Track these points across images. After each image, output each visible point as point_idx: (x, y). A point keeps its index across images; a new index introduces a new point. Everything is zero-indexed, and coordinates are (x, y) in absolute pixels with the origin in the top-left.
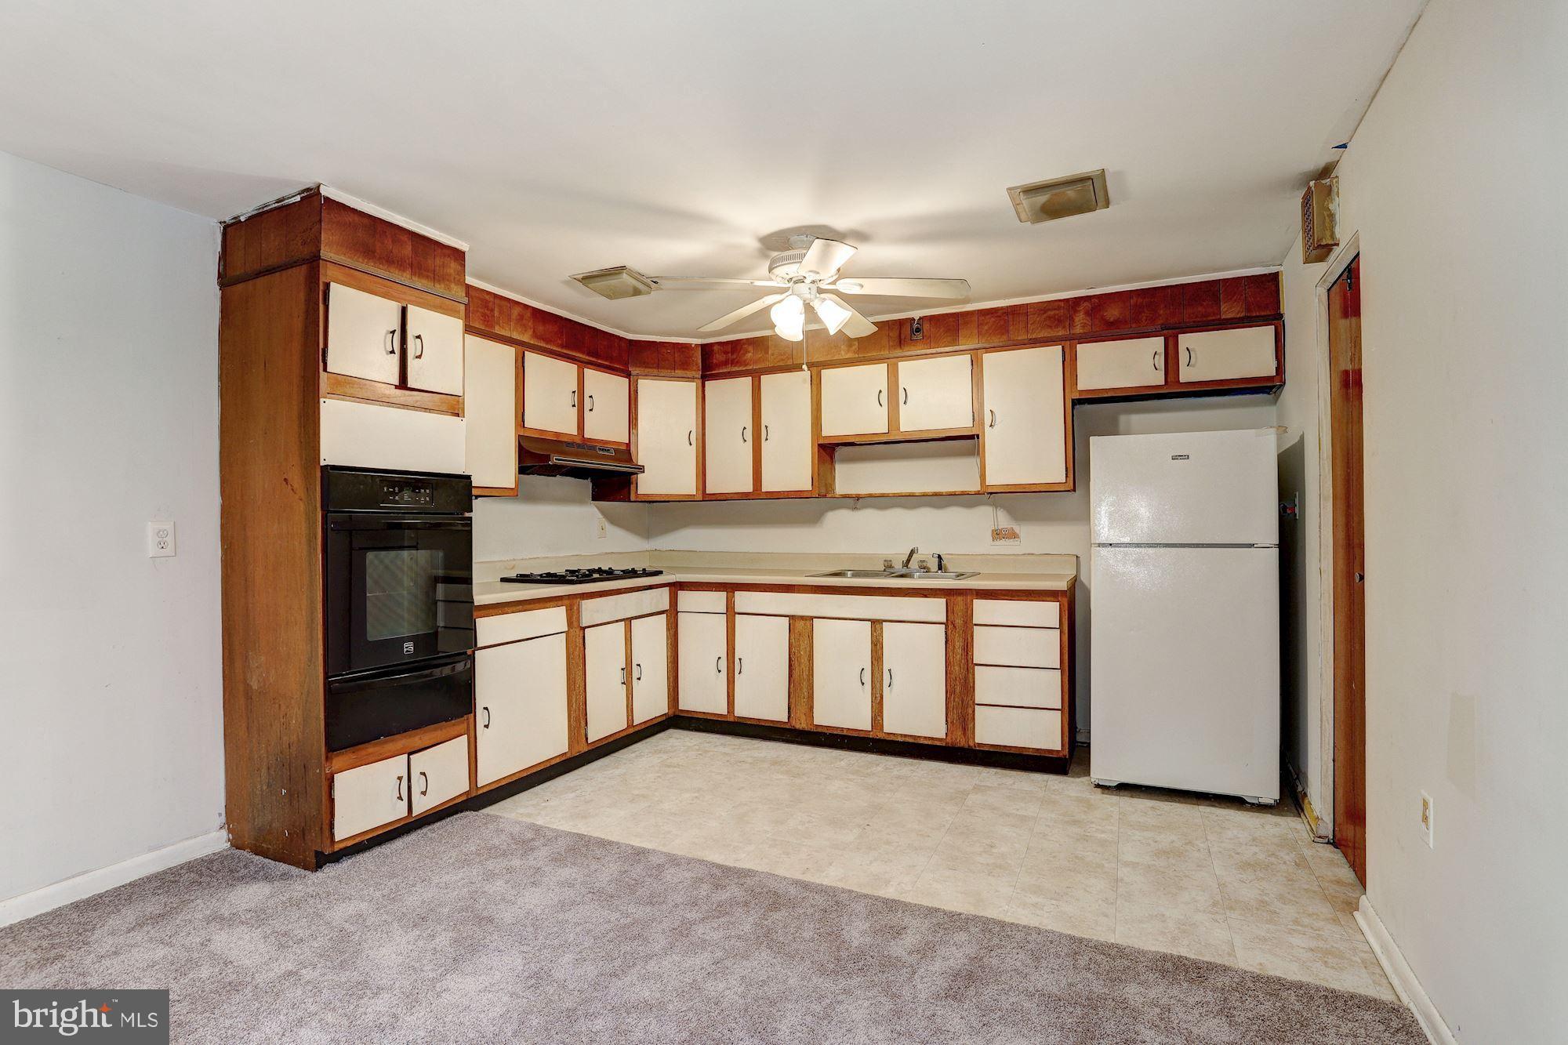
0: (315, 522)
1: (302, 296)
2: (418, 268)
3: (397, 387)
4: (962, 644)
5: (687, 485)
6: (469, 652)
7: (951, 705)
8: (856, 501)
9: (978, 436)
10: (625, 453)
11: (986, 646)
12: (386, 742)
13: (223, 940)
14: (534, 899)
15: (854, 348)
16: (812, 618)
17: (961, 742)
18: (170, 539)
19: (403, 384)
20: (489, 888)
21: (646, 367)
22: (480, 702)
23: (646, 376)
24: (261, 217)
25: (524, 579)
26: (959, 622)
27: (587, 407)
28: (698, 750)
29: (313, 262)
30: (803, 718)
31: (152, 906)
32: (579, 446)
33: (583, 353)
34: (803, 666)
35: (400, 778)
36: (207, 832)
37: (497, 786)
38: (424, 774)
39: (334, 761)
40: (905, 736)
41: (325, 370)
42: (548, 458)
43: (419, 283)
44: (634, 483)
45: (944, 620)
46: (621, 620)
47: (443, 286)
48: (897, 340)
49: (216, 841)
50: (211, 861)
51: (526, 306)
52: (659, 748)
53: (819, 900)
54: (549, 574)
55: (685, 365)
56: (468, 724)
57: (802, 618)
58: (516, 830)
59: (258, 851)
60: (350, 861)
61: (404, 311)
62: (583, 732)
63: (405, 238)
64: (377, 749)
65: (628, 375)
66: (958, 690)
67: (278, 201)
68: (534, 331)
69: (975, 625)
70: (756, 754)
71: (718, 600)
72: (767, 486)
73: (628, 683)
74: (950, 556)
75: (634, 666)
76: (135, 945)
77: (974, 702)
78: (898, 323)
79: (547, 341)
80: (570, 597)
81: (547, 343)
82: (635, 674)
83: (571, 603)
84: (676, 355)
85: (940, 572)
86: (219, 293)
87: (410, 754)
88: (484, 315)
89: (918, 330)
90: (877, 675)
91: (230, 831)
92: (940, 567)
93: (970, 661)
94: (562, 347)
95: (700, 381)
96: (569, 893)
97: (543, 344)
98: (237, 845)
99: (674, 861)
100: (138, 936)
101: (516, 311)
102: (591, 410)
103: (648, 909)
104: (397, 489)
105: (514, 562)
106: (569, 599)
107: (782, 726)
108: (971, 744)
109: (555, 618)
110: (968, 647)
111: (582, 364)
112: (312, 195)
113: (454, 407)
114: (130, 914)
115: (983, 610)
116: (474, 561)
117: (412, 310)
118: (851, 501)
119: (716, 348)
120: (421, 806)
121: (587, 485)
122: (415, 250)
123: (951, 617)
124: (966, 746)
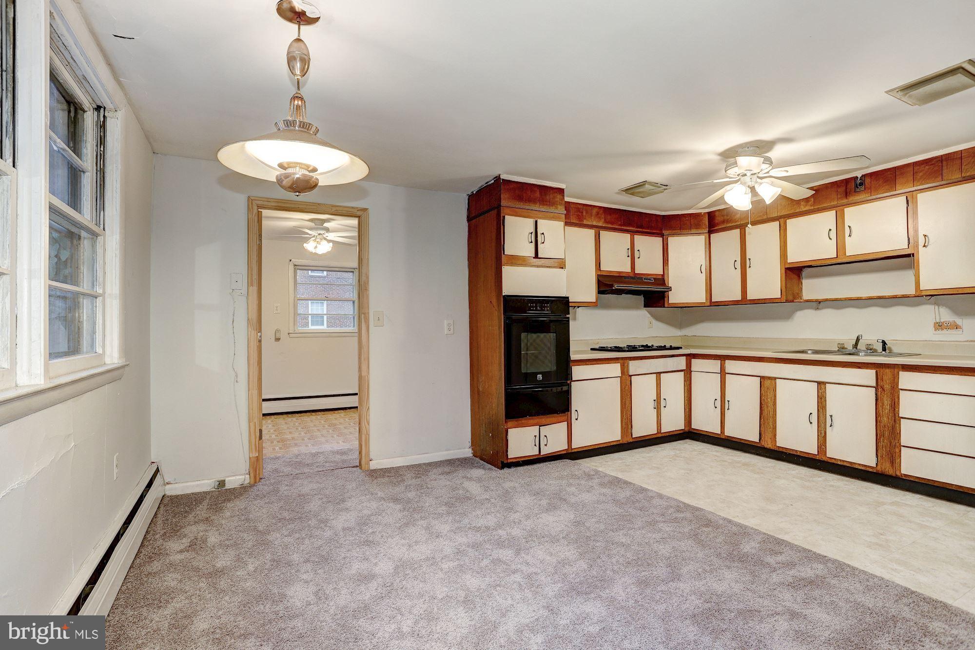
0: (501, 320)
1: (495, 223)
2: (543, 201)
3: (534, 258)
4: (889, 403)
5: (700, 297)
6: (569, 382)
7: (880, 444)
8: (818, 304)
9: (913, 254)
10: (661, 280)
11: (907, 405)
12: (530, 419)
13: (467, 484)
14: (586, 497)
15: (810, 203)
16: (775, 378)
17: (890, 471)
18: (452, 327)
19: (536, 256)
20: (568, 489)
21: (673, 230)
22: (574, 408)
23: (673, 235)
24: (480, 191)
25: (602, 349)
26: (887, 387)
27: (636, 255)
28: (700, 452)
29: (498, 207)
30: (769, 441)
31: (447, 469)
32: (632, 278)
33: (633, 227)
34: (769, 408)
35: (535, 436)
36: (465, 448)
37: (582, 450)
38: (546, 436)
39: (508, 423)
40: (844, 461)
41: (504, 254)
42: (612, 286)
43: (543, 208)
44: (667, 297)
45: (874, 385)
46: (654, 373)
47: (554, 207)
48: (845, 194)
49: (468, 452)
50: (466, 459)
51: (600, 207)
52: (676, 447)
53: (734, 529)
54: (616, 347)
55: (698, 226)
56: (568, 417)
57: (769, 378)
58: (587, 470)
59: (482, 459)
60: (514, 469)
61: (536, 222)
62: (630, 431)
63: (536, 189)
64: (526, 421)
65: (662, 235)
66: (887, 434)
67: (486, 183)
68: (605, 220)
69: (902, 389)
70: (736, 459)
71: (715, 365)
72: (750, 296)
73: (658, 408)
74: (894, 342)
75: (662, 399)
76: (441, 479)
77: (900, 444)
78: (844, 182)
79: (612, 223)
80: (622, 358)
81: (612, 224)
82: (663, 403)
83: (624, 362)
84: (692, 221)
85: (884, 352)
86: (467, 224)
87: (540, 426)
88: (578, 215)
89: (861, 184)
90: (821, 418)
91: (473, 449)
92: (884, 349)
93: (897, 415)
94: (621, 225)
95: (707, 235)
96: (602, 498)
97: (610, 226)
98: (475, 456)
99: (661, 496)
100: (442, 477)
101: (595, 211)
102: (639, 258)
103: (638, 512)
104: (534, 305)
105: (598, 341)
106: (622, 360)
107: (755, 445)
108: (898, 474)
109: (615, 369)
110: (895, 405)
111: (633, 233)
112: (498, 179)
113: (561, 264)
114: (440, 470)
115: (906, 379)
116: (571, 339)
117: (540, 222)
118: (814, 304)
119: (717, 214)
120: (545, 451)
121: (641, 299)
122: (541, 193)
123: (880, 383)
124: (894, 475)
